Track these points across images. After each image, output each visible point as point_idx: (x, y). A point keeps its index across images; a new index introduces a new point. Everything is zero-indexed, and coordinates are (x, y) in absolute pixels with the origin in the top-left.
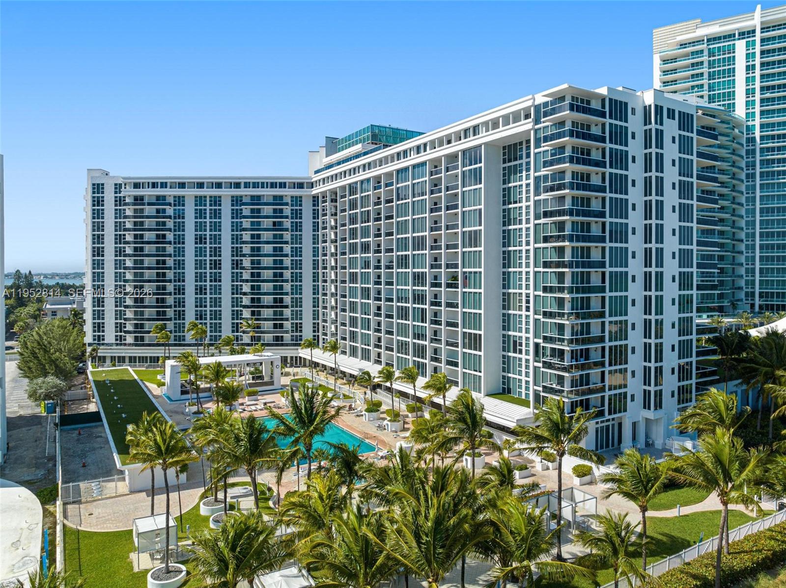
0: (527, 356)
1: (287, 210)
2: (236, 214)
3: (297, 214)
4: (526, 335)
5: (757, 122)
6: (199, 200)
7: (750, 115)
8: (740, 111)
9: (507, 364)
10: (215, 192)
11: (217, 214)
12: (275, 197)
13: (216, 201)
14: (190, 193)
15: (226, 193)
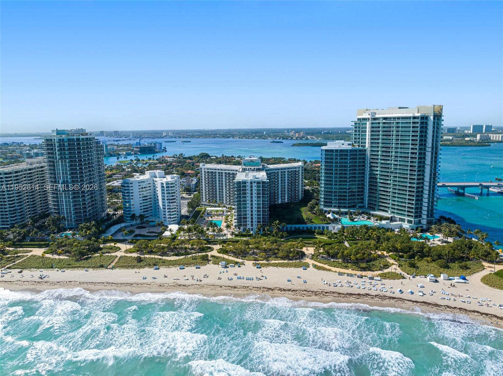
7: (368, 146)
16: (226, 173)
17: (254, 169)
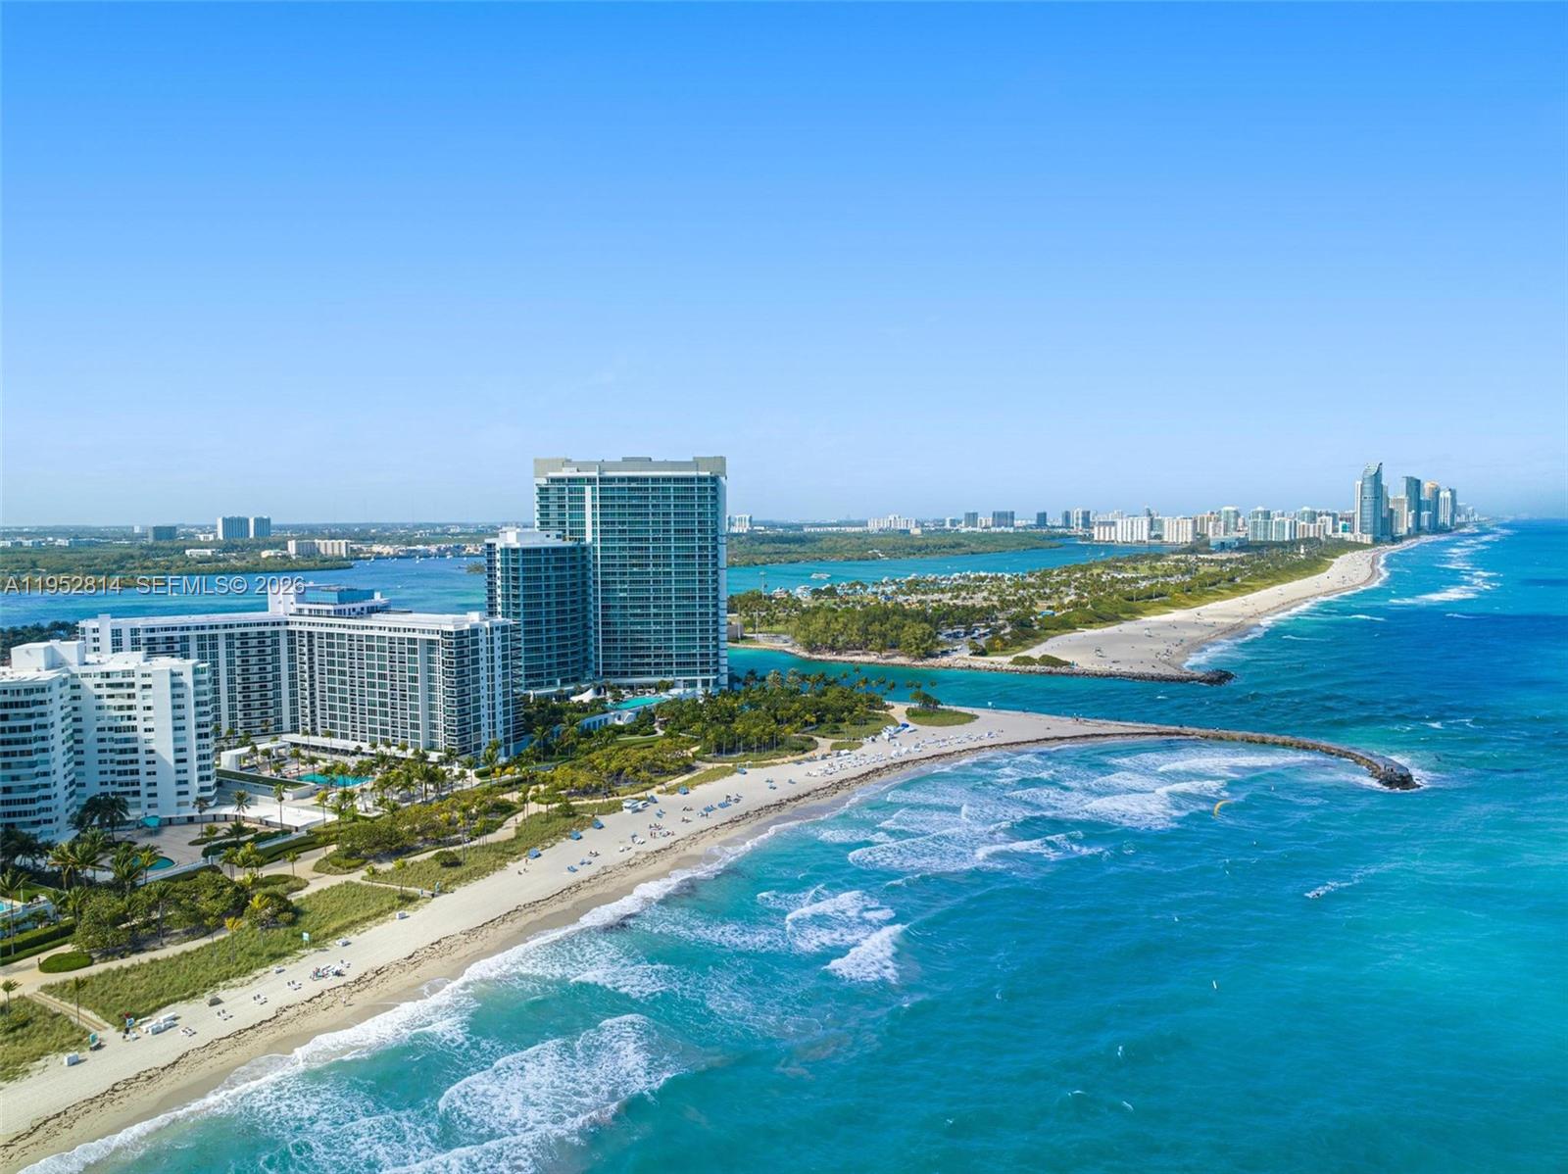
0: (440, 731)
1: (268, 641)
2: (229, 645)
3: (276, 643)
4: (440, 722)
5: (598, 545)
6: (201, 638)
7: (594, 539)
8: (589, 538)
9: (432, 735)
10: (214, 632)
11: (214, 646)
12: (259, 633)
13: (214, 637)
14: (193, 633)
15: (222, 632)
16: (230, 636)
17: (362, 609)
